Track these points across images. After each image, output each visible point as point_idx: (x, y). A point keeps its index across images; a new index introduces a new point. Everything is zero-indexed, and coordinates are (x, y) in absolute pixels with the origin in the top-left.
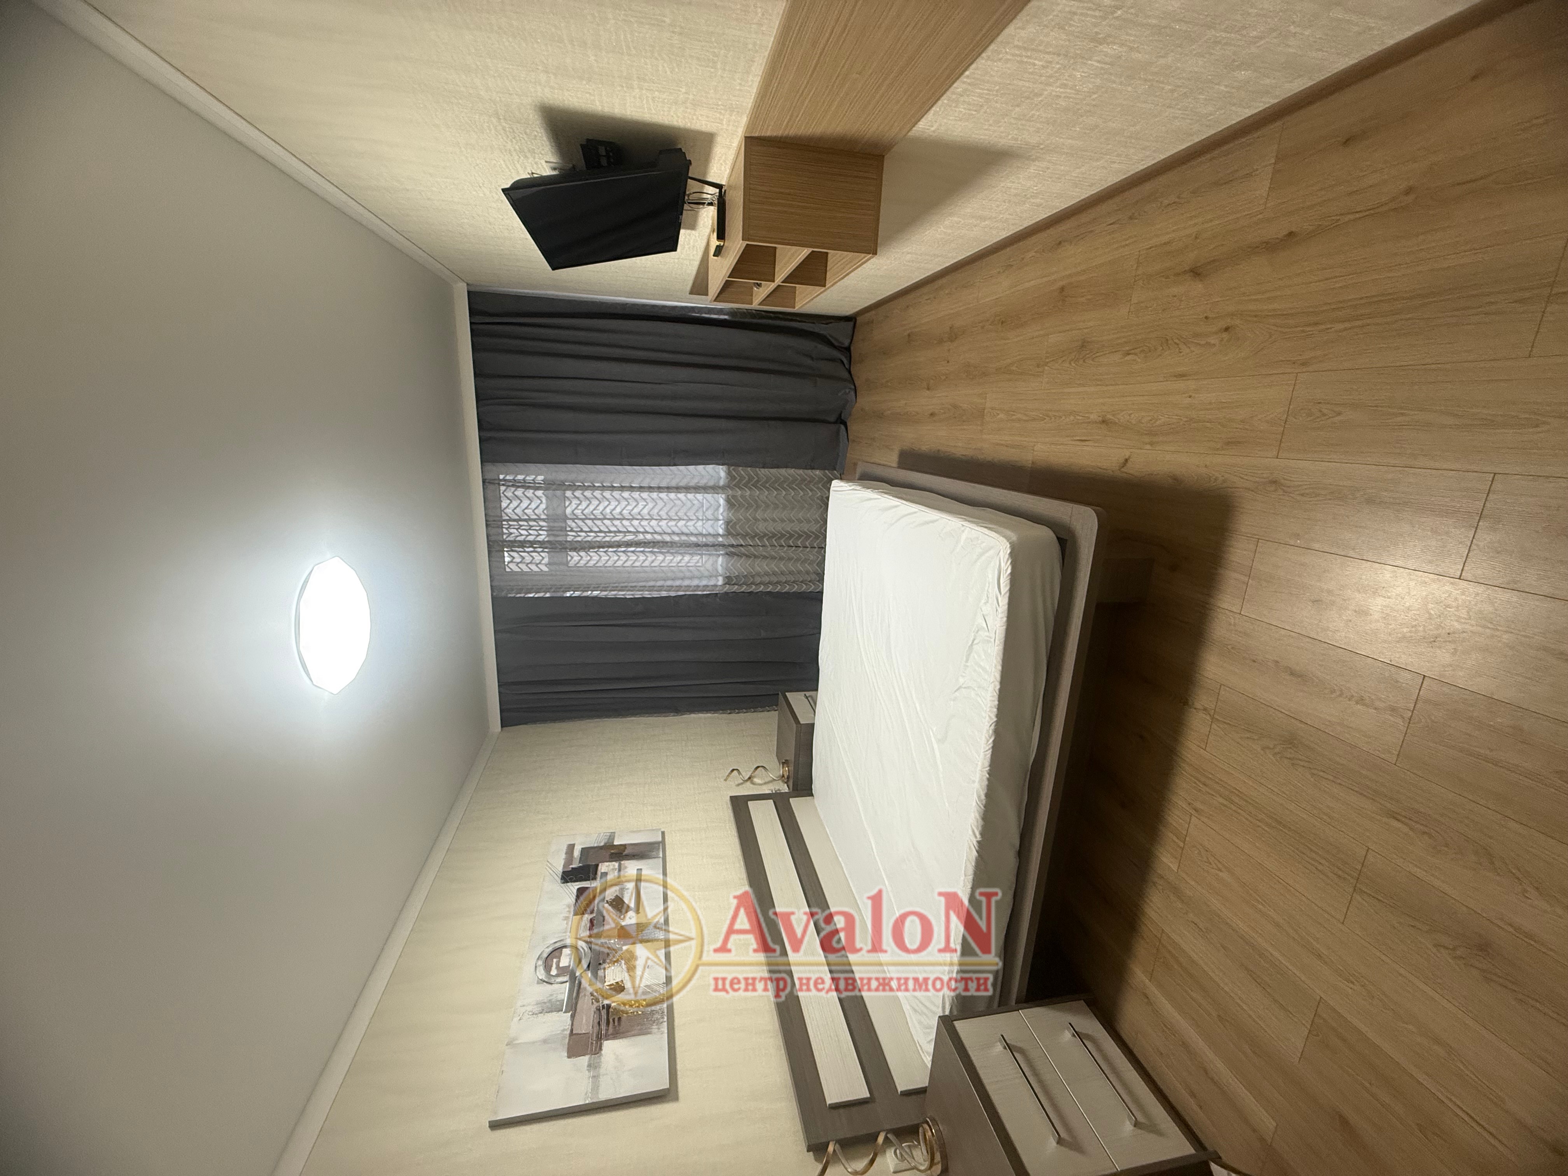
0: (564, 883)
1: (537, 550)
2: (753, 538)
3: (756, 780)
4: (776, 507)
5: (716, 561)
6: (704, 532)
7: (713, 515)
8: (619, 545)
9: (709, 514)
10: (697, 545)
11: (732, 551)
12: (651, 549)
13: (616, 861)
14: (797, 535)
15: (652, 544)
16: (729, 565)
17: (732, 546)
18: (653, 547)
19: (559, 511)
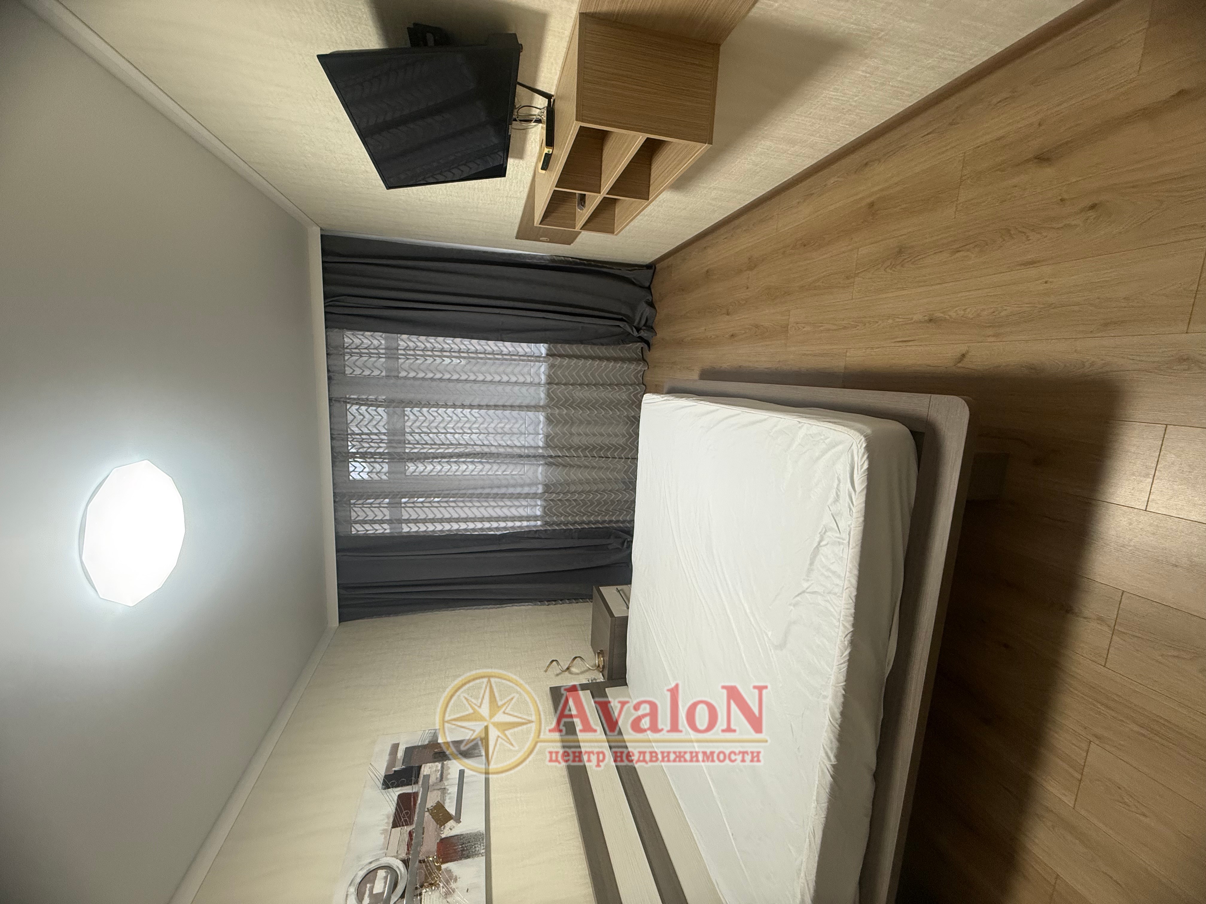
0: (385, 789)
1: (377, 460)
2: (568, 450)
3: (573, 670)
4: (589, 423)
5: (536, 471)
6: (526, 445)
7: (534, 429)
8: (451, 456)
9: (531, 429)
10: (520, 456)
11: (551, 462)
12: (480, 460)
13: (439, 761)
14: (606, 448)
15: (480, 455)
16: (548, 473)
17: (551, 457)
18: (482, 458)
19: (399, 426)
